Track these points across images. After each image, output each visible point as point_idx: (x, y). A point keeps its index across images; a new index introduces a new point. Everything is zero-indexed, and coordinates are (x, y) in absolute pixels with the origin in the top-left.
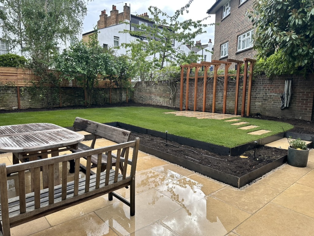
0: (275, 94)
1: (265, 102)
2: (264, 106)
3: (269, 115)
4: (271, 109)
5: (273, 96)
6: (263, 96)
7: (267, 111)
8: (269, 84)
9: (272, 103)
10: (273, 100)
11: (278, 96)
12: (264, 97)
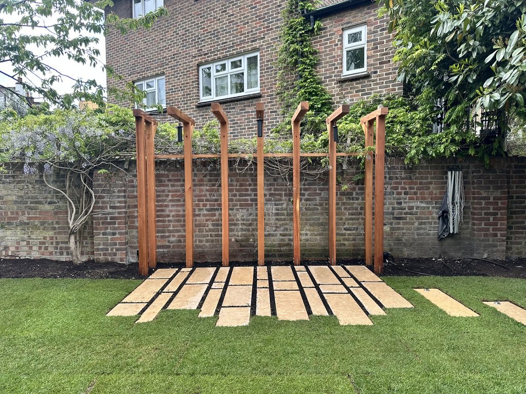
0: (421, 202)
1: (399, 223)
2: (397, 233)
3: (411, 254)
4: (414, 239)
5: (417, 208)
6: (393, 209)
7: (405, 245)
8: (406, 178)
9: (416, 224)
10: (417, 219)
11: (429, 208)
12: (396, 212)
